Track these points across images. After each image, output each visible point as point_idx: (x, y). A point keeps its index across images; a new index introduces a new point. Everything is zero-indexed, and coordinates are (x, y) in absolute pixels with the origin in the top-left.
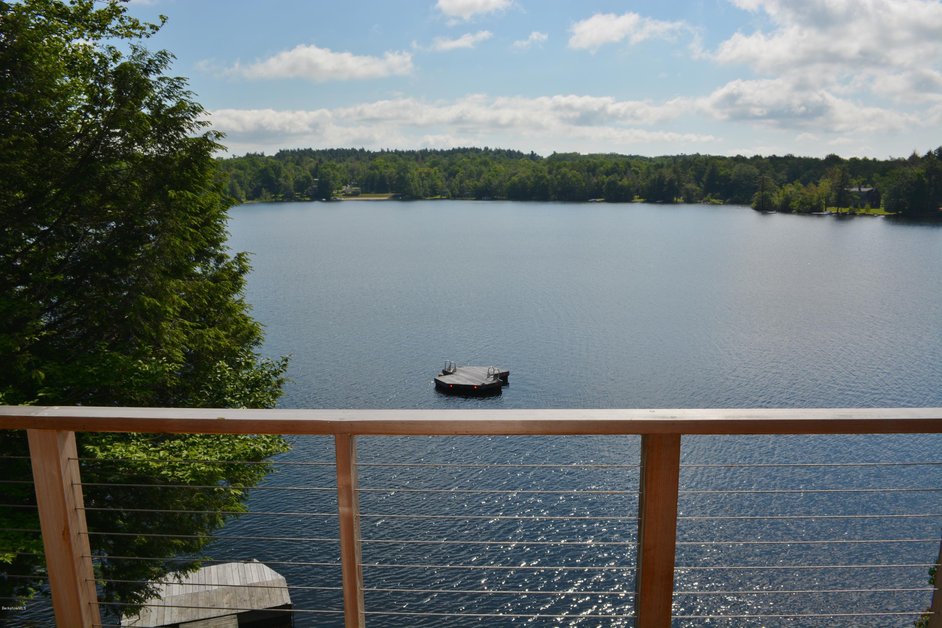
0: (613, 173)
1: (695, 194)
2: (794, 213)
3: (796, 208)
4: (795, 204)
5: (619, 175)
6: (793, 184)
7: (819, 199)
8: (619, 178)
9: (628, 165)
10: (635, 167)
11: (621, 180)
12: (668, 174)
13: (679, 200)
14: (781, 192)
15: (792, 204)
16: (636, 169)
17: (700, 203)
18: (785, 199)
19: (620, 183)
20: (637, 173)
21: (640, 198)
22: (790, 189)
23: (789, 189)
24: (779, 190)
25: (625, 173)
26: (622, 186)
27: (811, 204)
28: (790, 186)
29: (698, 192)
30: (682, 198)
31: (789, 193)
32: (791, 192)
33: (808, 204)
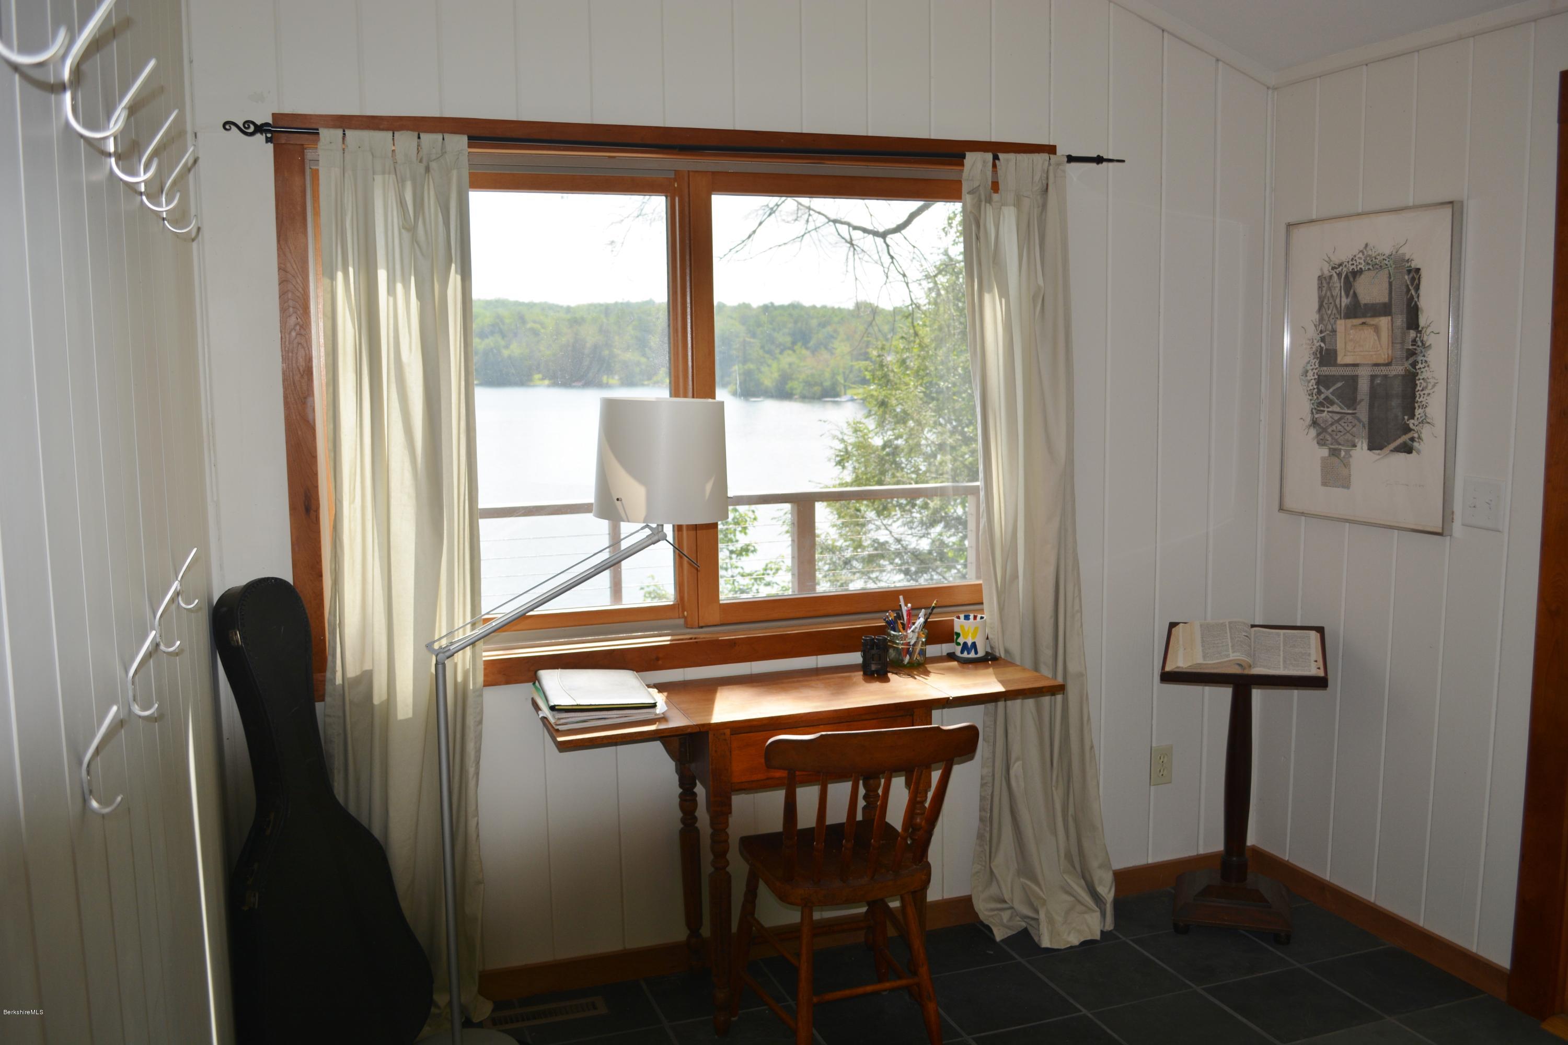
0: (492, 333)
1: (637, 370)
2: (796, 400)
3: (798, 391)
4: (796, 386)
5: (503, 336)
6: (794, 351)
7: (834, 375)
8: (502, 343)
9: (522, 319)
10: (535, 322)
11: (507, 347)
12: (590, 336)
13: (611, 381)
14: (775, 365)
15: (790, 385)
16: (537, 326)
17: (648, 385)
18: (780, 376)
19: (506, 353)
20: (535, 333)
21: (543, 379)
22: (789, 360)
23: (787, 359)
24: (770, 361)
25: (515, 335)
26: (510, 357)
27: (821, 384)
28: (789, 355)
29: (643, 367)
30: (617, 377)
31: (787, 366)
32: (790, 364)
33: (816, 384)
